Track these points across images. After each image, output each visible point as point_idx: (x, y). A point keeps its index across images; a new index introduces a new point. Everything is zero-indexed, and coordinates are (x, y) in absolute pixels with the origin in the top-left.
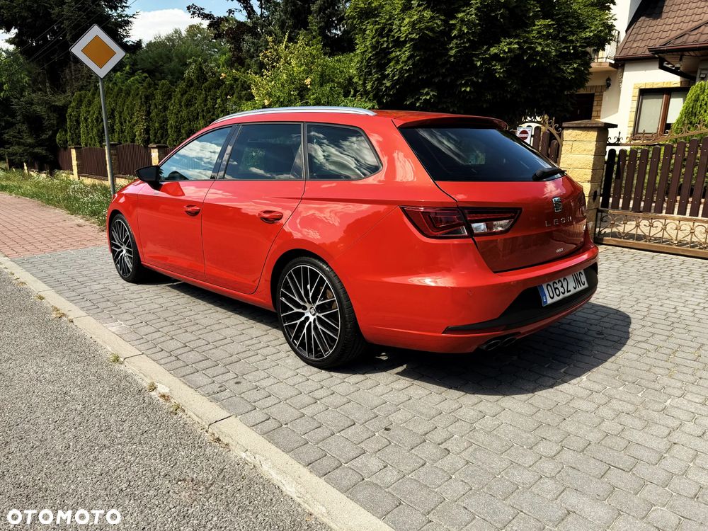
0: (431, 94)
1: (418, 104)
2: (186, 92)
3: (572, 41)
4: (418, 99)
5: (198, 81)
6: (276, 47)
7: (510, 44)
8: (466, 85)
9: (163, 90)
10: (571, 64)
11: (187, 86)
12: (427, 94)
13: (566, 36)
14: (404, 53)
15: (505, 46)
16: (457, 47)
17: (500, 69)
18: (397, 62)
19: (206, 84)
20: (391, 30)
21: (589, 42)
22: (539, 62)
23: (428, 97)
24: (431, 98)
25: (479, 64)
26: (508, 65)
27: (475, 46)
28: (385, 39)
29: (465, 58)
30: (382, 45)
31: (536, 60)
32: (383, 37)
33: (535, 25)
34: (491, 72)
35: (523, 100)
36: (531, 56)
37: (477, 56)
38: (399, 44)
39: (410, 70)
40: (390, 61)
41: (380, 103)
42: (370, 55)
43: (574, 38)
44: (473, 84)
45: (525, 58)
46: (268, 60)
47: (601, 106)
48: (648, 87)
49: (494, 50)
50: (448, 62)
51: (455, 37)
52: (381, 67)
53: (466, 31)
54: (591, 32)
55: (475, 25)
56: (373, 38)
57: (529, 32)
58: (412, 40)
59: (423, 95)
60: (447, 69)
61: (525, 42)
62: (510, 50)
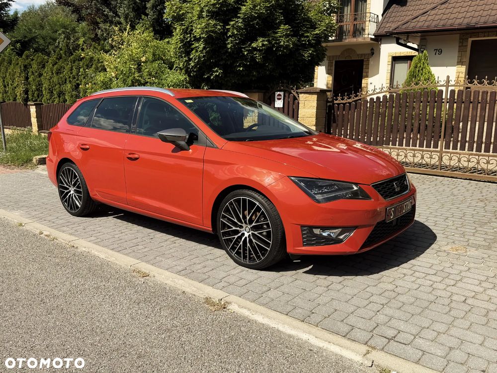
0: (219, 71)
1: (212, 77)
3: (307, 37)
4: (212, 75)
5: (65, 55)
6: (121, 34)
7: (264, 41)
8: (239, 66)
10: (308, 51)
12: (217, 71)
13: (303, 34)
14: (201, 45)
15: (259, 43)
16: (232, 43)
17: (259, 56)
18: (197, 51)
19: (71, 57)
20: (192, 30)
22: (283, 51)
23: (217, 74)
24: (219, 74)
25: (246, 53)
26: (263, 54)
27: (243, 42)
28: (189, 35)
29: (237, 50)
30: (187, 39)
31: (280, 51)
32: (188, 34)
33: (280, 29)
34: (253, 59)
35: (277, 75)
36: (277, 48)
37: (244, 48)
38: (197, 40)
39: (204, 56)
40: (192, 49)
42: (180, 45)
43: (309, 34)
44: (244, 66)
45: (274, 49)
46: (115, 43)
47: (369, 68)
48: (397, 55)
49: (254, 45)
50: (227, 52)
51: (230, 36)
52: (188, 53)
53: (236, 33)
54: (320, 30)
55: (242, 29)
56: (181, 35)
57: (277, 33)
58: (203, 38)
59: (215, 72)
60: (227, 56)
61: (273, 39)
62: (263, 45)
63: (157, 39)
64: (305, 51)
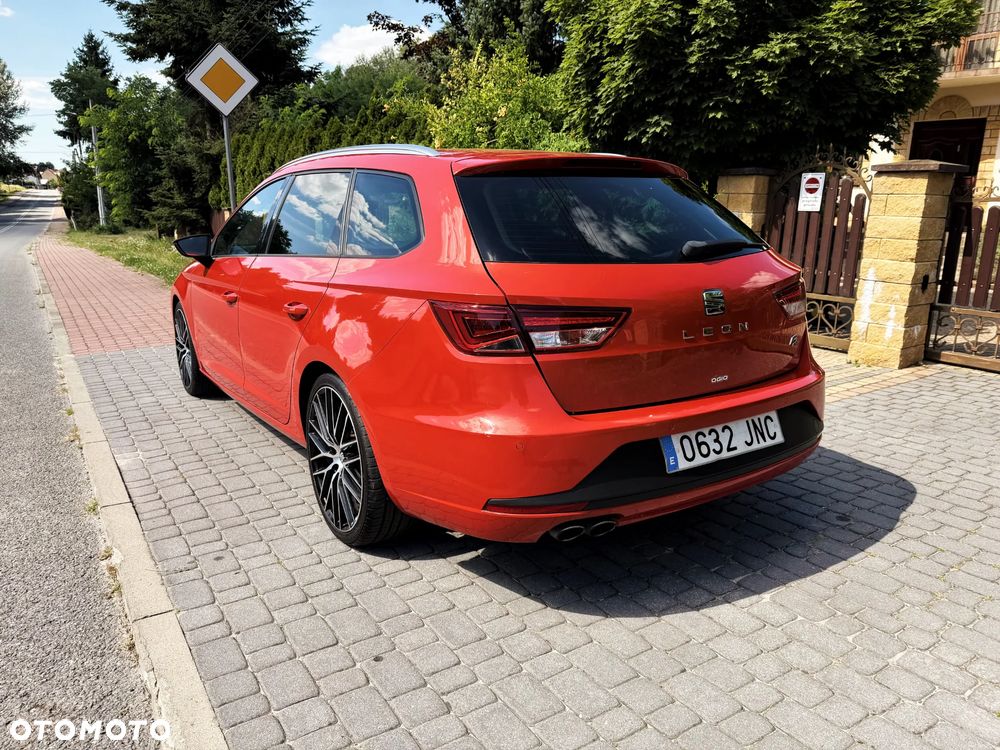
0: (663, 124)
1: (644, 140)
2: (359, 132)
3: (900, 34)
4: (645, 133)
5: (374, 116)
6: (463, 64)
7: (785, 41)
8: (716, 109)
9: (332, 130)
10: (898, 71)
11: (360, 123)
12: (657, 124)
13: (890, 27)
14: (624, 63)
15: (775, 46)
16: (700, 52)
17: (769, 82)
18: (613, 78)
20: (605, 31)
21: (929, 34)
22: (835, 67)
23: (658, 130)
24: (663, 130)
25: (735, 75)
26: (781, 75)
27: (729, 47)
28: (598, 44)
29: (714, 68)
30: (592, 52)
31: (829, 65)
32: (595, 42)
33: (830, 10)
34: (753, 88)
35: (812, 130)
36: (820, 60)
37: (731, 62)
38: (616, 51)
39: (629, 89)
40: (603, 76)
41: (593, 140)
42: (577, 68)
43: (903, 28)
44: (727, 107)
45: (812, 63)
46: (453, 83)
47: (997, 137)
49: (758, 53)
50: (686, 74)
51: (697, 35)
52: (592, 86)
53: (713, 24)
55: (730, 15)
57: (821, 22)
58: (631, 42)
59: (650, 125)
60: (685, 86)
61: (811, 37)
62: (784, 52)
63: (534, 71)
64: (891, 70)
